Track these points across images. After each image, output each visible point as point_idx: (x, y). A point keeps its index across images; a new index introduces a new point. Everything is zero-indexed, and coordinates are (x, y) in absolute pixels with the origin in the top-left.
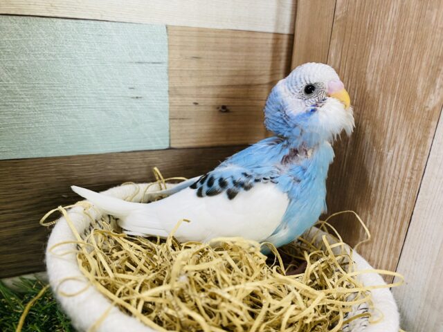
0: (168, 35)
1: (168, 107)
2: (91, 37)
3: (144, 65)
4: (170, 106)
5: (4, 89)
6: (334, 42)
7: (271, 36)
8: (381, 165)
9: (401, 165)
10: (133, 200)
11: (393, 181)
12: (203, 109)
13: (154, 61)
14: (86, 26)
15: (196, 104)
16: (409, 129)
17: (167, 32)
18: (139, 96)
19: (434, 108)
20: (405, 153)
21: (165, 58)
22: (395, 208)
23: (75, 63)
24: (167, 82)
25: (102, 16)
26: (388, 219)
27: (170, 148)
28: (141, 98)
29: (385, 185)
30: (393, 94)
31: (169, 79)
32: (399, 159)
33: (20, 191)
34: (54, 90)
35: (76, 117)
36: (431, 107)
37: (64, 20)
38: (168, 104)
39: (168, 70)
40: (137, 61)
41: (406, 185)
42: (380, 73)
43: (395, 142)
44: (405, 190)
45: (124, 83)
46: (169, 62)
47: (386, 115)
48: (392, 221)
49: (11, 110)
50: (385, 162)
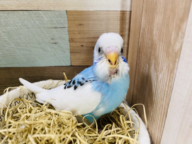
0: (67, 15)
1: (69, 47)
2: (34, 18)
3: (57, 29)
4: (70, 47)
5: (3, 40)
6: (144, 13)
7: (119, 12)
8: (157, 82)
9: (164, 83)
10: (44, 88)
11: (161, 92)
12: (86, 48)
13: (62, 27)
14: (32, 13)
15: (82, 46)
16: (168, 63)
17: (67, 13)
18: (56, 42)
19: (178, 51)
20: (166, 77)
21: (66, 25)
22: (161, 107)
23: (29, 29)
24: (68, 36)
25: (38, 8)
26: (158, 113)
27: (71, 66)
28: (57, 43)
29: (158, 93)
30: (162, 42)
31: (69, 35)
32: (164, 79)
33: (12, 80)
34: (21, 40)
35: (31, 51)
36: (176, 50)
37: (23, 11)
38: (69, 46)
39: (68, 31)
40: (54, 27)
41: (165, 95)
42: (158, 30)
43: (162, 69)
44: (165, 98)
45: (49, 37)
46: (68, 27)
47: (160, 53)
48: (160, 114)
49: (6, 48)
50: (158, 80)
